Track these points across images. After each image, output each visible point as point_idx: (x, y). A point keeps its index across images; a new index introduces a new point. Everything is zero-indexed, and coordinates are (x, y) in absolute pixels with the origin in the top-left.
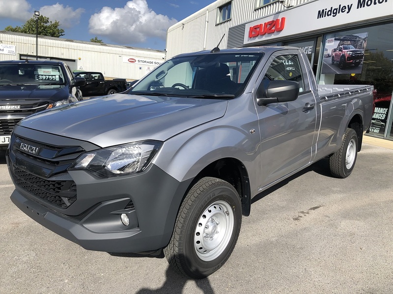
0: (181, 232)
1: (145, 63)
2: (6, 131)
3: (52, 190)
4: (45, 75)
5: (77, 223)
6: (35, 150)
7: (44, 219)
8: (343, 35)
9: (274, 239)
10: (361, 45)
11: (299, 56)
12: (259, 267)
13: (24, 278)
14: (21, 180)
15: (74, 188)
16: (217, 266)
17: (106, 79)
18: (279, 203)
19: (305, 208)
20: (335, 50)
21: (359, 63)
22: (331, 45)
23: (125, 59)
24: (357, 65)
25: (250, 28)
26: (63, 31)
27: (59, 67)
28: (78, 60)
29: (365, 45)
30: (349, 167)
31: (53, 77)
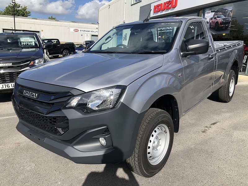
0: (139, 147)
1: (85, 32)
2: (3, 81)
3: (49, 123)
4: (25, 42)
5: (69, 146)
6: (35, 95)
7: (44, 143)
8: (217, 8)
9: (192, 146)
10: (229, 14)
11: (202, 23)
12: (187, 166)
13: (30, 183)
14: (25, 116)
15: (66, 121)
16: (160, 168)
17: (61, 43)
18: (190, 121)
19: (208, 124)
20: (211, 19)
21: (228, 26)
22: (209, 16)
23: (72, 30)
24: (226, 28)
25: (155, 6)
26: (29, 13)
27: (35, 36)
28: (41, 31)
29: (231, 15)
30: (231, 95)
31: (31, 43)
